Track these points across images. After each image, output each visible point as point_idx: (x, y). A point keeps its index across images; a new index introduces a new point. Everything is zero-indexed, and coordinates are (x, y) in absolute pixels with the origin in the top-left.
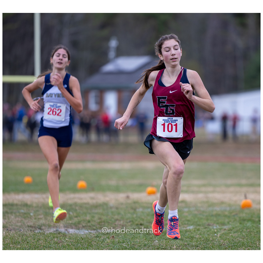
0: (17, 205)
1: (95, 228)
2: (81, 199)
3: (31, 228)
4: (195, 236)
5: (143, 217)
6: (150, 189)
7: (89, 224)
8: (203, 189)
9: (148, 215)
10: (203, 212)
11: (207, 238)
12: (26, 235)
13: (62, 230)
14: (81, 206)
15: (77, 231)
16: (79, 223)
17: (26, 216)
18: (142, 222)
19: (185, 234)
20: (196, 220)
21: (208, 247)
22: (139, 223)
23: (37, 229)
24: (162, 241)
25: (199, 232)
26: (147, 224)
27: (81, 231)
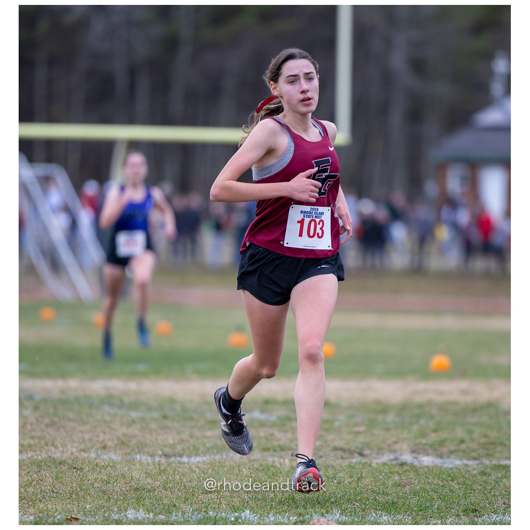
1: (474, 454)
2: (442, 393)
3: (339, 453)
7: (462, 447)
12: (333, 467)
13: (407, 457)
14: (443, 407)
15: (438, 461)
16: (442, 443)
23: (356, 455)
27: (446, 460)
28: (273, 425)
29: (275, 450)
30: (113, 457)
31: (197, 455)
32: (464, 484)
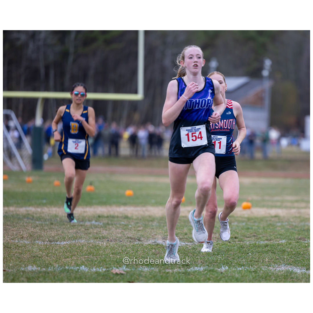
0: (118, 217)
3: (130, 239)
4: (287, 250)
5: (238, 231)
6: (245, 204)
7: (186, 237)
8: (296, 205)
9: (242, 229)
10: (296, 226)
11: (298, 252)
12: (125, 246)
13: (160, 241)
17: (125, 227)
18: (236, 235)
19: (277, 248)
20: (288, 234)
21: (299, 260)
22: (234, 237)
23: (137, 240)
24: (255, 254)
25: (290, 246)
26: (241, 237)
28: (101, 227)
29: (100, 239)
30: (26, 242)
31: (64, 241)
32: (184, 254)
